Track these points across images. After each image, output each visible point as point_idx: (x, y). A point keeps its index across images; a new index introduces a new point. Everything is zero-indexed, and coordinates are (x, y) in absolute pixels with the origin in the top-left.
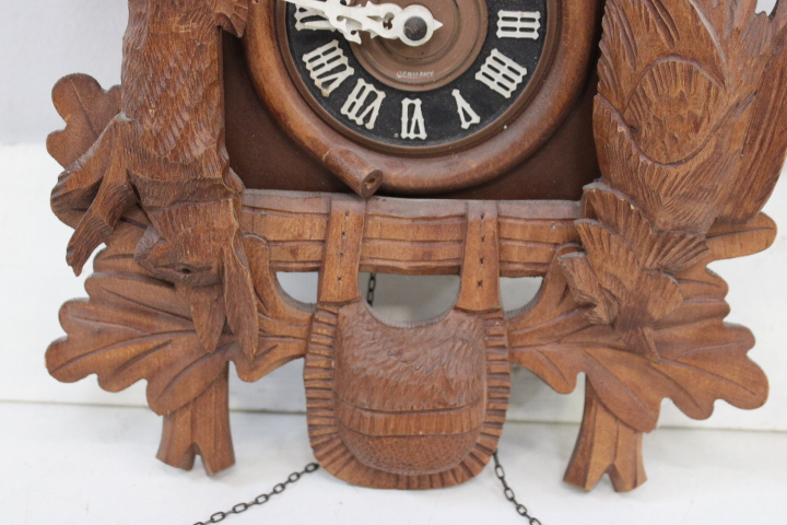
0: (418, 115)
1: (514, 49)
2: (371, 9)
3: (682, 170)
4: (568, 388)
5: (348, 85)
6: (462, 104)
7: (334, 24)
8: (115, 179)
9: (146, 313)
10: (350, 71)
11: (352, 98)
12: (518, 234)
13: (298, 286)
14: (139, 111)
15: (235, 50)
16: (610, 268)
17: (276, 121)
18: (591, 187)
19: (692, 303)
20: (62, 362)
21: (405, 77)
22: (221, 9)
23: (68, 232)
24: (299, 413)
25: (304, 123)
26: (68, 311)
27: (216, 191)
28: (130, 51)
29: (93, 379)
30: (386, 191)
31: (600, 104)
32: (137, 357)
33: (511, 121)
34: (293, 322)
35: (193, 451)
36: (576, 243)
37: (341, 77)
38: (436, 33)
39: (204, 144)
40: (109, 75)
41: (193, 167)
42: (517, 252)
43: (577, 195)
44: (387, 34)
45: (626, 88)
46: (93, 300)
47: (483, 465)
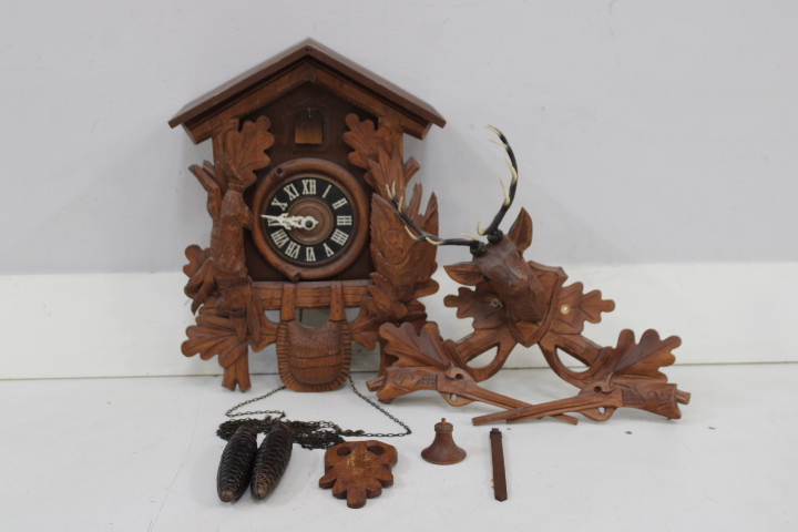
0: (312, 253)
1: (344, 229)
2: (294, 218)
3: (400, 266)
4: (373, 348)
5: (287, 244)
6: (327, 248)
7: (282, 224)
8: (209, 279)
9: (218, 329)
10: (288, 239)
11: (289, 248)
12: (349, 292)
13: (273, 316)
14: (217, 257)
15: (248, 234)
16: (381, 301)
17: (263, 258)
18: (372, 274)
19: (414, 313)
20: (187, 350)
21: (307, 240)
22: (245, 221)
23: (191, 301)
24: (275, 374)
25: (273, 258)
26: (189, 330)
27: (245, 282)
28: (214, 237)
29: (198, 355)
30: (301, 279)
31: (372, 246)
32: (214, 346)
33: (345, 253)
34: (272, 329)
35: (236, 381)
36: (369, 294)
37: (285, 241)
38: (317, 225)
39: (239, 266)
40: (205, 244)
41: (237, 274)
42: (350, 299)
43: (367, 277)
44: (299, 226)
45: (379, 240)
46: (199, 325)
47: (344, 380)
